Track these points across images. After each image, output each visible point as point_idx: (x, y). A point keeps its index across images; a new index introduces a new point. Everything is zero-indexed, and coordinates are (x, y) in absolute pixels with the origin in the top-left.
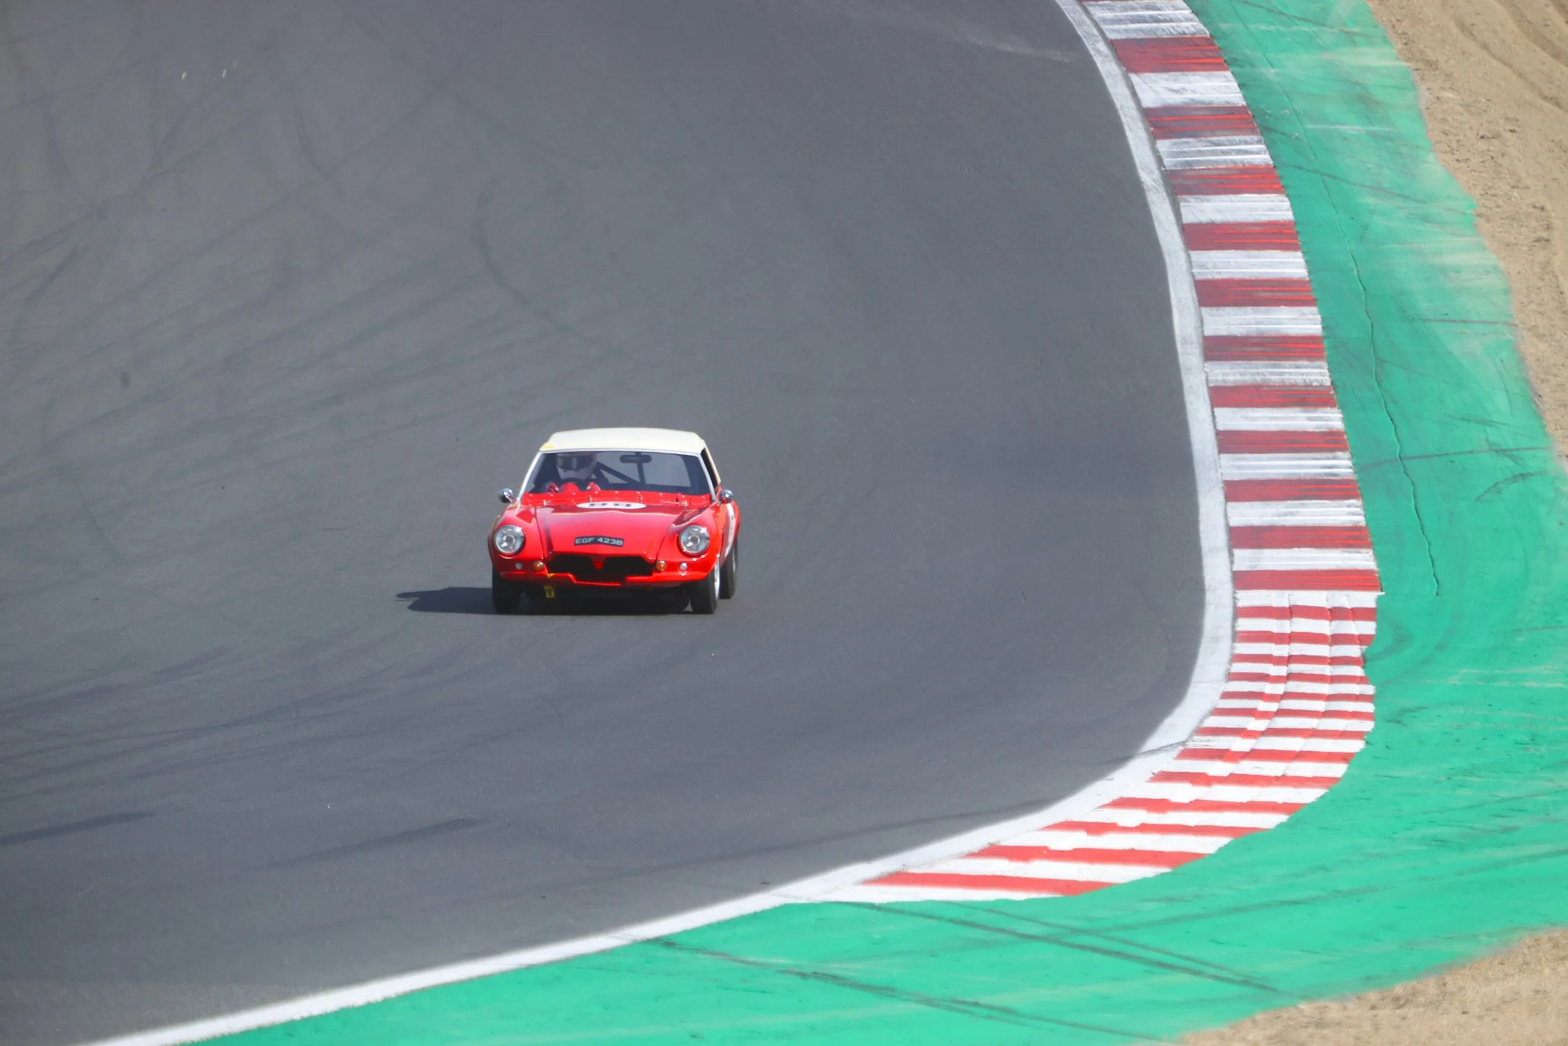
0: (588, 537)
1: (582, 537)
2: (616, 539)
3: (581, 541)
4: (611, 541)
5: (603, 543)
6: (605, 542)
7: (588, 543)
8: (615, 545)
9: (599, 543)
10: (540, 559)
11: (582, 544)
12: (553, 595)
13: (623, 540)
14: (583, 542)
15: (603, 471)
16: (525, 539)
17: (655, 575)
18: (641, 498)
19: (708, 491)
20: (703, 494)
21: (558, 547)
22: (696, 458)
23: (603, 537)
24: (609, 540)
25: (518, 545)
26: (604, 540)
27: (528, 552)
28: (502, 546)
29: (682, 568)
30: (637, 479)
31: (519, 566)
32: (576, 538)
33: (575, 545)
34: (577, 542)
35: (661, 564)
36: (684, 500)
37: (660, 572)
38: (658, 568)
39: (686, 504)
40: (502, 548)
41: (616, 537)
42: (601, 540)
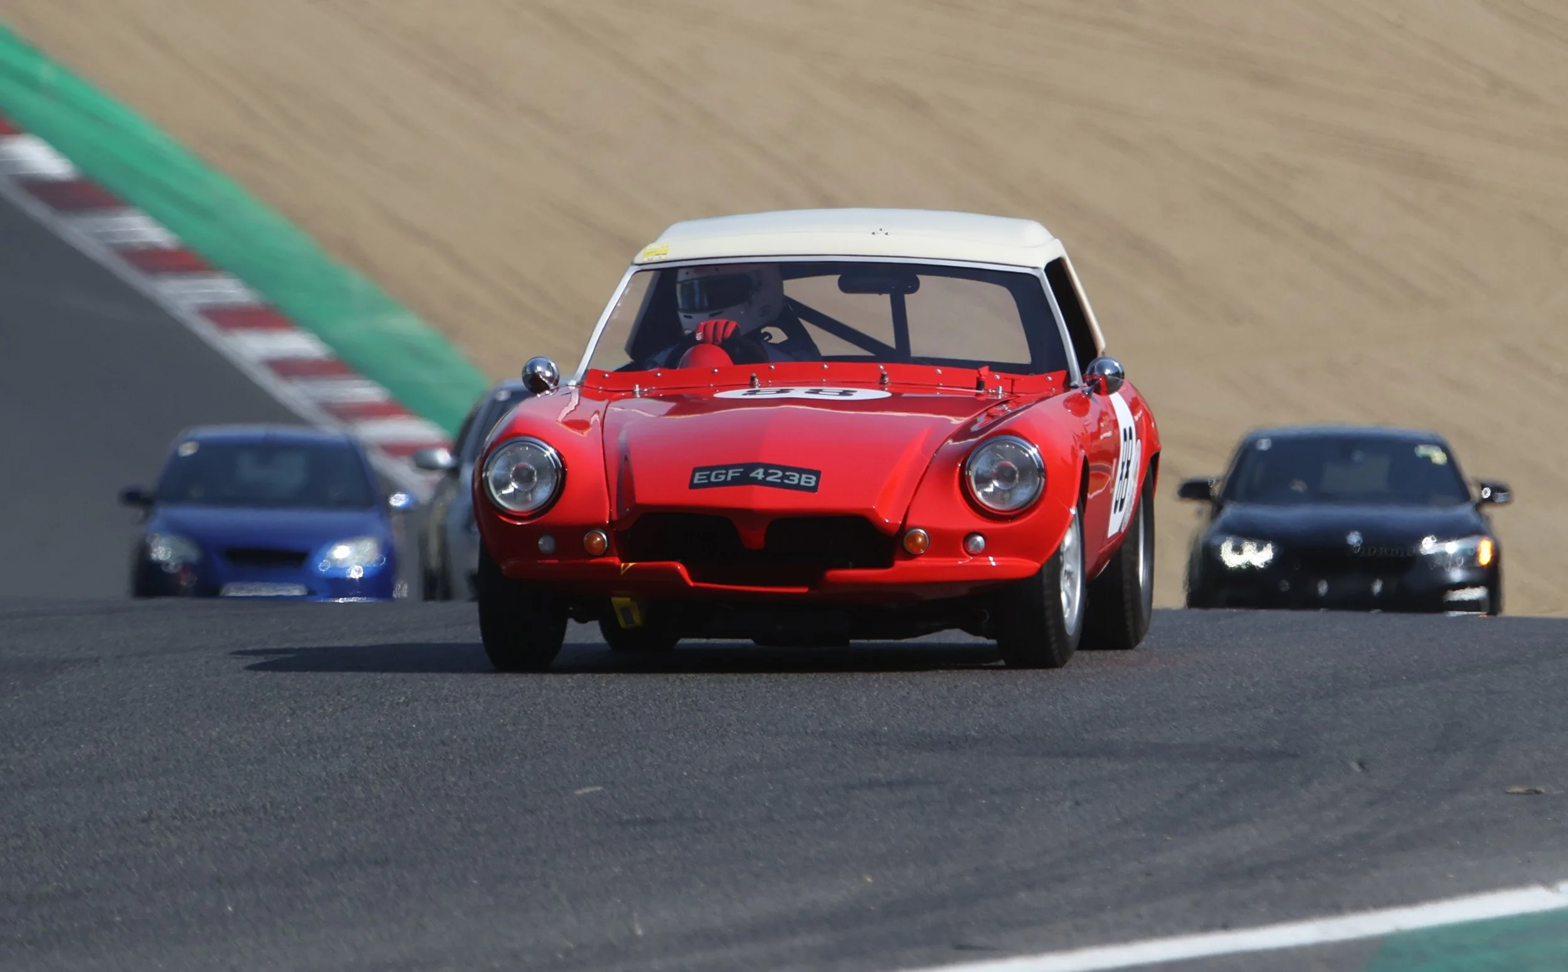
0: (727, 468)
1: (712, 469)
2: (801, 471)
3: (709, 477)
4: (784, 477)
5: (763, 483)
6: (769, 479)
7: (725, 483)
8: (798, 487)
9: (755, 481)
10: (601, 526)
11: (710, 485)
12: (637, 619)
13: (817, 474)
14: (713, 479)
15: (806, 324)
16: (564, 473)
17: (900, 564)
18: (887, 379)
19: (1064, 364)
20: (1050, 370)
21: (647, 494)
22: (1035, 280)
23: (767, 467)
24: (780, 474)
25: (543, 493)
26: (766, 474)
27: (570, 511)
28: (506, 496)
29: (971, 548)
30: (888, 338)
31: (545, 543)
32: (695, 470)
33: (692, 486)
34: (696, 481)
35: (919, 535)
36: (999, 383)
37: (911, 556)
38: (909, 546)
39: (1001, 394)
40: (503, 497)
41: (798, 466)
42: (759, 474)
